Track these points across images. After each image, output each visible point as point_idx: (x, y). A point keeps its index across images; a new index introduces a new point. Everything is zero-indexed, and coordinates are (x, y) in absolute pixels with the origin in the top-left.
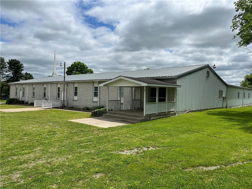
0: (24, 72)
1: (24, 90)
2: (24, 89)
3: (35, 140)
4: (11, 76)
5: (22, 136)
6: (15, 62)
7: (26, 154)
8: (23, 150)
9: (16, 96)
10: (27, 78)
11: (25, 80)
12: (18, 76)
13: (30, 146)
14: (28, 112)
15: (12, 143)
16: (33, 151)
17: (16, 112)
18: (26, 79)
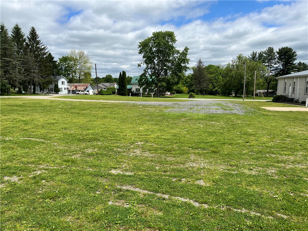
0: (296, 62)
1: (294, 85)
2: (294, 83)
3: (299, 143)
4: (281, 68)
5: (285, 137)
6: (286, 51)
7: (286, 155)
8: (283, 151)
9: (284, 92)
10: (300, 69)
11: (298, 72)
12: (289, 68)
13: (291, 148)
14: (297, 112)
15: (272, 142)
16: (293, 154)
17: (282, 112)
18: (298, 70)
